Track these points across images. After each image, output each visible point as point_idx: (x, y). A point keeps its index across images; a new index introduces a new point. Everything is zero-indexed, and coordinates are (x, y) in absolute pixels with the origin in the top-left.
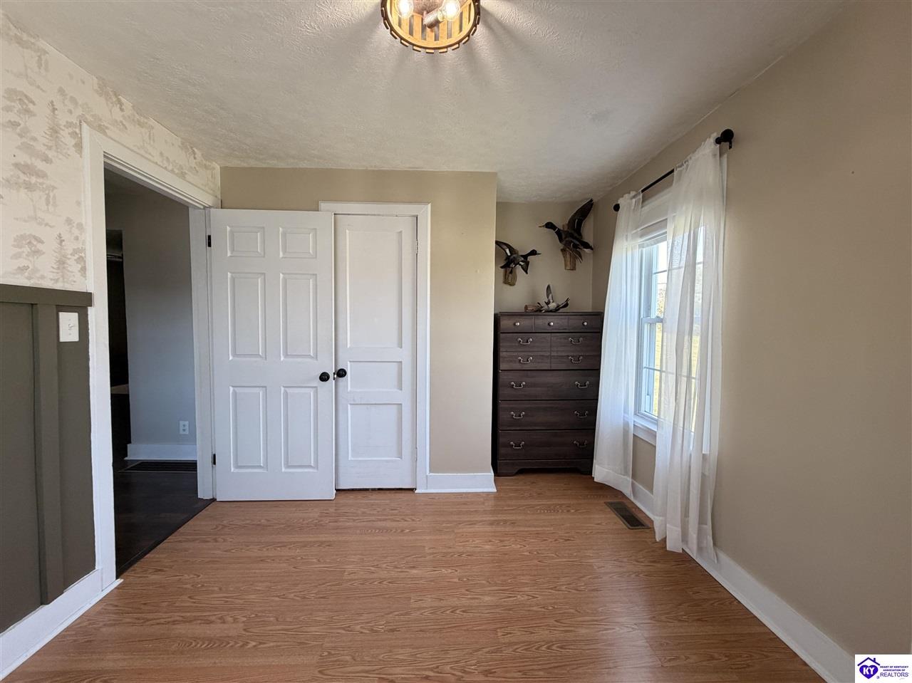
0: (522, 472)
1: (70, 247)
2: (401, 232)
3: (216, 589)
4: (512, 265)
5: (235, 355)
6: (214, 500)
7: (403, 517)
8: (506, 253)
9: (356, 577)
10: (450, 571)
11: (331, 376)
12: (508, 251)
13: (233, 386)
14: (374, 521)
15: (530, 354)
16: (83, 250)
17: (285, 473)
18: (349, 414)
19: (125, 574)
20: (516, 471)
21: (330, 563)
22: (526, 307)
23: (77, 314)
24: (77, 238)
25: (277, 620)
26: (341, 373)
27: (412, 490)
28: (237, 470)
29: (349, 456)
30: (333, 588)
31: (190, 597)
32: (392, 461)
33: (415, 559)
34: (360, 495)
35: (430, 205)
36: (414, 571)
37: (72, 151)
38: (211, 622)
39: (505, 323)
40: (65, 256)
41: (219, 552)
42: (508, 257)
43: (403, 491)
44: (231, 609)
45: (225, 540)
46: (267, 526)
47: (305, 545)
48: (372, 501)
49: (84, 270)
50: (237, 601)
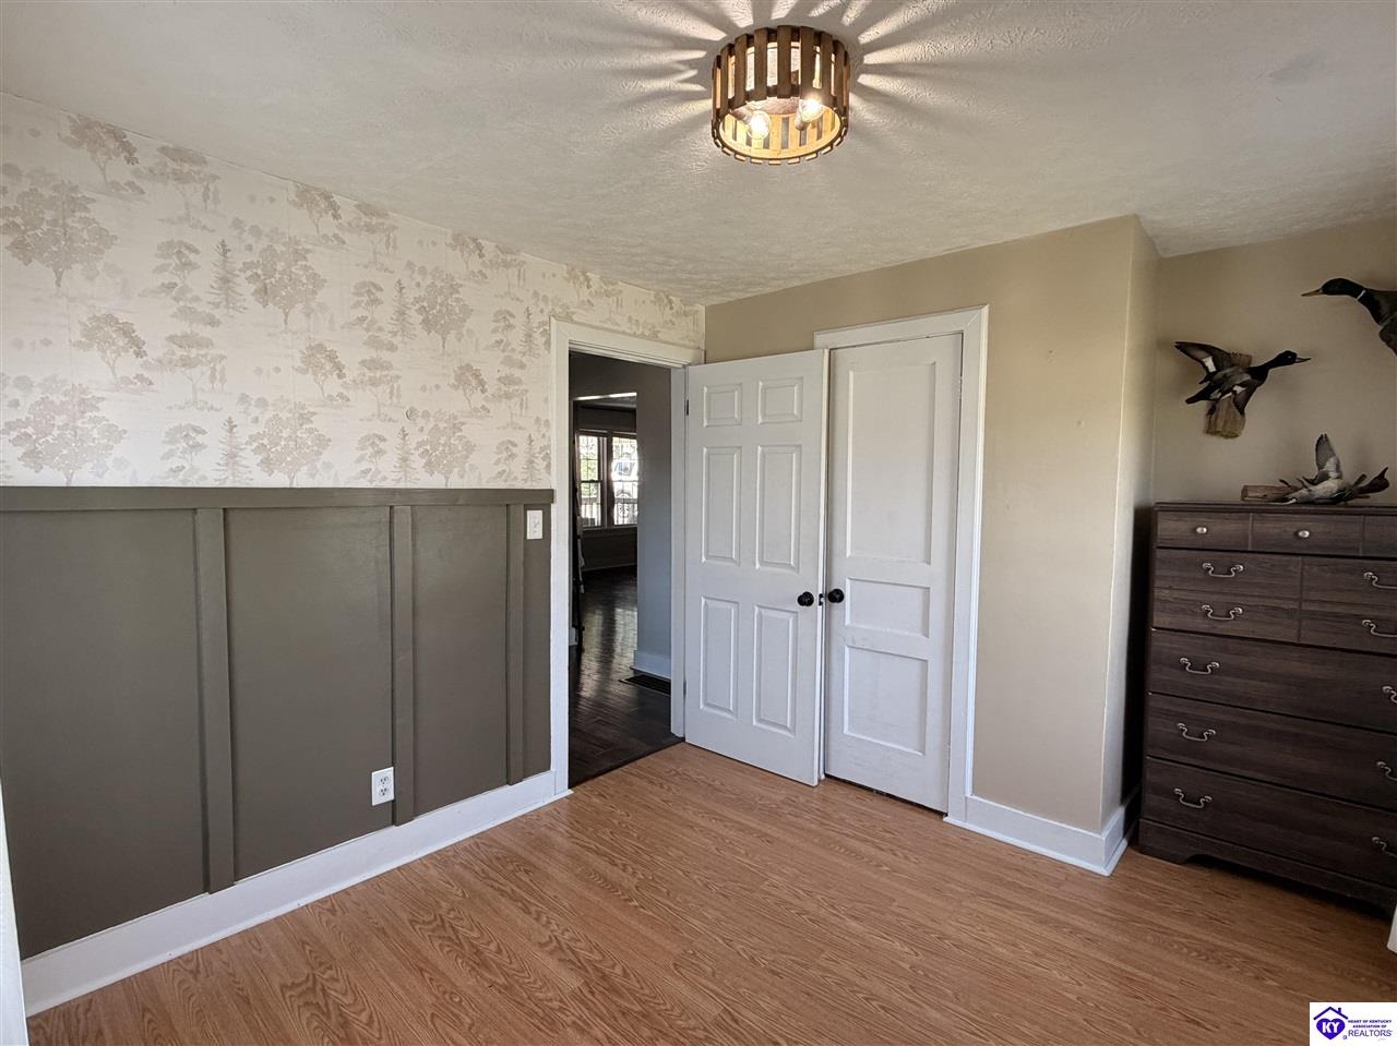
0: (1200, 861)
1: (537, 445)
2: (934, 364)
3: (635, 835)
4: (1216, 394)
5: (707, 557)
6: (683, 739)
7: (894, 848)
8: (1206, 368)
9: (774, 893)
10: (907, 949)
11: (816, 598)
12: (1209, 363)
13: (706, 598)
14: (847, 835)
15: (1239, 600)
16: (549, 446)
17: (755, 727)
18: (847, 660)
19: (578, 787)
20: (1188, 856)
21: (757, 862)
22: (1245, 490)
23: (541, 512)
24: (544, 436)
25: (668, 894)
26: (836, 596)
27: (942, 814)
28: (706, 709)
29: (846, 727)
30: (742, 891)
31: (611, 833)
32: (909, 754)
33: (866, 910)
34: (853, 793)
35: (986, 310)
36: (853, 924)
37: (542, 350)
38: (616, 865)
39: (1167, 527)
40: (533, 456)
41: (657, 799)
42: (1210, 376)
43: (926, 812)
44: (636, 862)
45: (669, 789)
46: (717, 790)
47: (743, 828)
48: (864, 808)
49: (548, 466)
50: (645, 856)
